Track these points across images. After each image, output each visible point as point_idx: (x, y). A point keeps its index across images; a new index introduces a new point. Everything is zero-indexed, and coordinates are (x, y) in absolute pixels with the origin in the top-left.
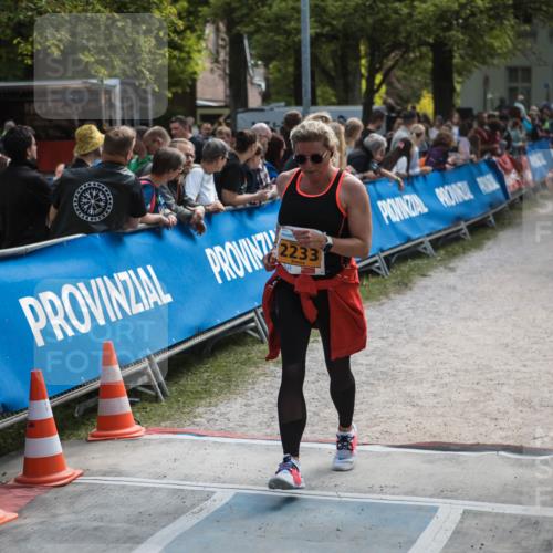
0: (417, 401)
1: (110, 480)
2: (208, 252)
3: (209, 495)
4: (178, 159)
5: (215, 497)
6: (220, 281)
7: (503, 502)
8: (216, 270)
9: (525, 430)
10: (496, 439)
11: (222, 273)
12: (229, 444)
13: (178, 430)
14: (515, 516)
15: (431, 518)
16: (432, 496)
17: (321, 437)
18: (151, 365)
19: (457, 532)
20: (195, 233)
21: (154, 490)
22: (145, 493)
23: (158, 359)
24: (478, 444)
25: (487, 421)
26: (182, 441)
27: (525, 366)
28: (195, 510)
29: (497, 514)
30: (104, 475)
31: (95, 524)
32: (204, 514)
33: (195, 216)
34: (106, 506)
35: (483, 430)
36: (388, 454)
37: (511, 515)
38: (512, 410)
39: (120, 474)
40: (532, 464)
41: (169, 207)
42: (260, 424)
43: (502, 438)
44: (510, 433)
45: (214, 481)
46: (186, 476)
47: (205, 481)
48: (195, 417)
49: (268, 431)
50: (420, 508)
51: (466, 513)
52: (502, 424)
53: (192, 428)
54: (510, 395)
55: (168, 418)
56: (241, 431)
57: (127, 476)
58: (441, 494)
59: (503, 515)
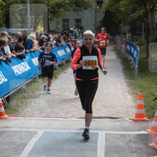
0: (77, 107)
1: (7, 129)
2: (12, 67)
3: (36, 133)
4: (5, 41)
5: (38, 133)
6: (16, 75)
7: (114, 131)
8: (15, 72)
9: (109, 113)
10: (102, 115)
11: (17, 73)
12: (34, 119)
13: (17, 116)
14: (119, 134)
15: (98, 135)
16: (95, 130)
17: (57, 117)
18: (4, 98)
19: (106, 139)
20: (9, 63)
21: (21, 131)
22: (19, 132)
23: (5, 97)
24: (99, 117)
25: (98, 111)
26: (20, 119)
27: (99, 97)
28: (35, 136)
29: (114, 134)
30: (5, 128)
31: (10, 141)
32: (38, 137)
33: (9, 58)
34: (10, 136)
35: (98, 113)
36: (78, 120)
37: (117, 134)
38: (102, 108)
39: (9, 128)
40: (116, 121)
41: (2, 55)
42: (39, 113)
43: (104, 115)
44: (105, 114)
45: (36, 129)
46: (28, 127)
47: (34, 129)
48: (20, 112)
49: (42, 115)
50: (94, 133)
51: (106, 134)
52: (102, 112)
53: (21, 115)
54: (100, 104)
55: (12, 113)
56: (34, 116)
57: (12, 128)
58: (97, 129)
59: (115, 134)
